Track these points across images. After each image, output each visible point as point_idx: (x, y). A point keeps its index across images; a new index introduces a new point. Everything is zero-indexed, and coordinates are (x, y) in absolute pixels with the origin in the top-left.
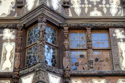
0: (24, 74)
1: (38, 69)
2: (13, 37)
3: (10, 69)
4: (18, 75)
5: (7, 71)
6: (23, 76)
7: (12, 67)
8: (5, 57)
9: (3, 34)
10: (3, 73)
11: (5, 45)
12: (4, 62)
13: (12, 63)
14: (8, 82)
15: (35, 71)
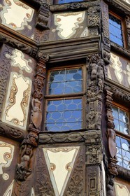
0: (51, 141)
1: (93, 141)
2: (29, 70)
3: (21, 124)
4: (37, 140)
5: (15, 126)
6: (47, 145)
7: (24, 120)
8: (14, 98)
9: (12, 57)
10: (7, 126)
11: (15, 76)
12: (10, 106)
13: (25, 115)
14: (10, 147)
15: (84, 141)
